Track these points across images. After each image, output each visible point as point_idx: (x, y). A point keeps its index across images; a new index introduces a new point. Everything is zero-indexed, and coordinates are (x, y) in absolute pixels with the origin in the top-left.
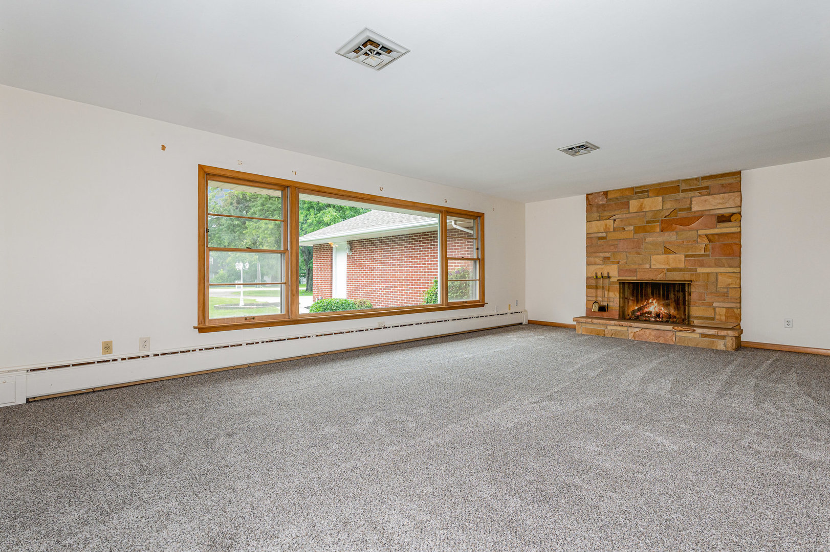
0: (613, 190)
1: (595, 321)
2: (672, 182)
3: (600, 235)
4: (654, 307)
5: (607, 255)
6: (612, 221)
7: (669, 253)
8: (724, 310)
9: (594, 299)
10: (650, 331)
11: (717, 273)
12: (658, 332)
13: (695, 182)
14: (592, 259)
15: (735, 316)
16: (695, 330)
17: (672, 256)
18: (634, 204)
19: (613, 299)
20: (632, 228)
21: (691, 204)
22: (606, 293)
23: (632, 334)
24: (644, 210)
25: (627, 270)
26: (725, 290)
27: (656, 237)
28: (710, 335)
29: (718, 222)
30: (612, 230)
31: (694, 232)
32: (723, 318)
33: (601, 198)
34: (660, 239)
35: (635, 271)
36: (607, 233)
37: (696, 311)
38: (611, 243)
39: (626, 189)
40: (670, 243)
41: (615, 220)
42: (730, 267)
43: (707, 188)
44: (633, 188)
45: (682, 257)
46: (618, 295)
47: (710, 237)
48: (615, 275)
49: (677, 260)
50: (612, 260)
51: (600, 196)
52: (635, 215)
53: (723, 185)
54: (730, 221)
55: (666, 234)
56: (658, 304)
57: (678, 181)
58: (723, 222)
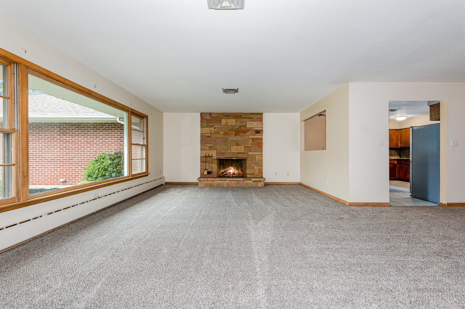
0: (214, 113)
1: (209, 179)
2: (239, 113)
3: (208, 135)
4: (232, 170)
5: (211, 145)
6: (213, 128)
7: (238, 145)
8: (258, 170)
9: (205, 168)
10: (234, 182)
11: (255, 155)
12: (237, 182)
13: (248, 115)
14: (203, 147)
15: (261, 172)
16: (251, 179)
17: (239, 147)
18: (224, 121)
19: (214, 167)
20: (222, 132)
21: (246, 124)
22: (211, 165)
23: (226, 184)
24: (228, 125)
25: (221, 153)
26: (258, 162)
27: (232, 138)
28: (256, 181)
29: (256, 133)
30: (213, 133)
31: (247, 136)
32: (257, 173)
33: (208, 116)
34: (235, 139)
35: (224, 154)
36: (211, 134)
37: (248, 171)
38: (213, 139)
39: (220, 113)
40: (239, 141)
41: (215, 128)
42: (260, 152)
43: (252, 118)
44: (223, 113)
45: (243, 147)
46: (216, 166)
47: (253, 139)
48: (215, 156)
49: (241, 149)
50: (213, 148)
51: (207, 115)
52: (224, 126)
53: (257, 118)
54: (259, 133)
55: (237, 137)
56: (234, 169)
57: (242, 113)
58: (257, 133)
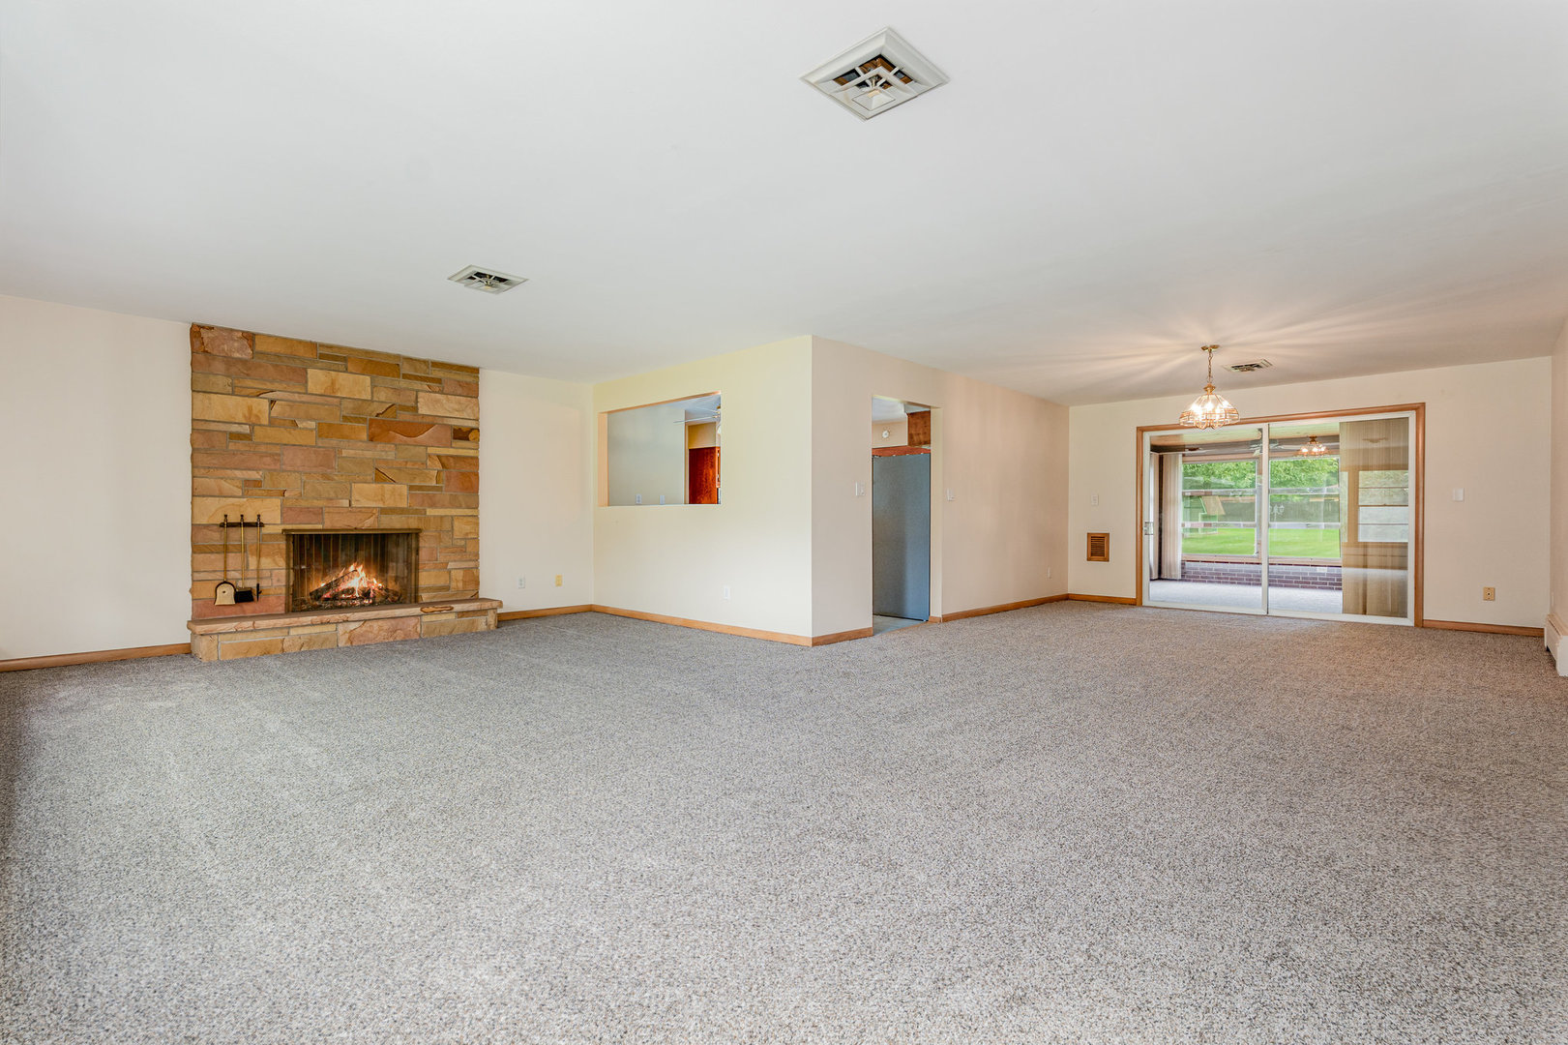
0: (269, 336)
2: (388, 355)
3: (235, 428)
4: (358, 578)
5: (254, 475)
6: (265, 404)
7: (384, 481)
8: (462, 572)
9: (220, 576)
10: (380, 623)
11: (452, 517)
12: (393, 621)
13: (423, 366)
14: (210, 483)
15: (474, 580)
16: (452, 608)
17: (388, 487)
18: (318, 379)
19: (273, 572)
20: (313, 424)
21: (417, 402)
22: (253, 562)
23: (347, 636)
24: (339, 395)
25: (302, 510)
26: (463, 543)
27: (358, 449)
28: (468, 612)
29: (455, 438)
30: (265, 421)
31: (422, 449)
32: (460, 585)
33: (236, 344)
34: (369, 454)
35: (319, 513)
36: (252, 426)
37: (426, 579)
38: (263, 449)
39: (300, 342)
40: (386, 461)
41: (272, 402)
42: (468, 508)
43: (439, 381)
44: (313, 345)
45: (404, 489)
46: (282, 563)
47: (444, 460)
48: (275, 521)
49: (397, 494)
50: (267, 485)
51: (233, 339)
52: (319, 399)
53: (460, 384)
54: (467, 439)
55: (380, 446)
56: (368, 573)
57: (398, 357)
58: (461, 439)
